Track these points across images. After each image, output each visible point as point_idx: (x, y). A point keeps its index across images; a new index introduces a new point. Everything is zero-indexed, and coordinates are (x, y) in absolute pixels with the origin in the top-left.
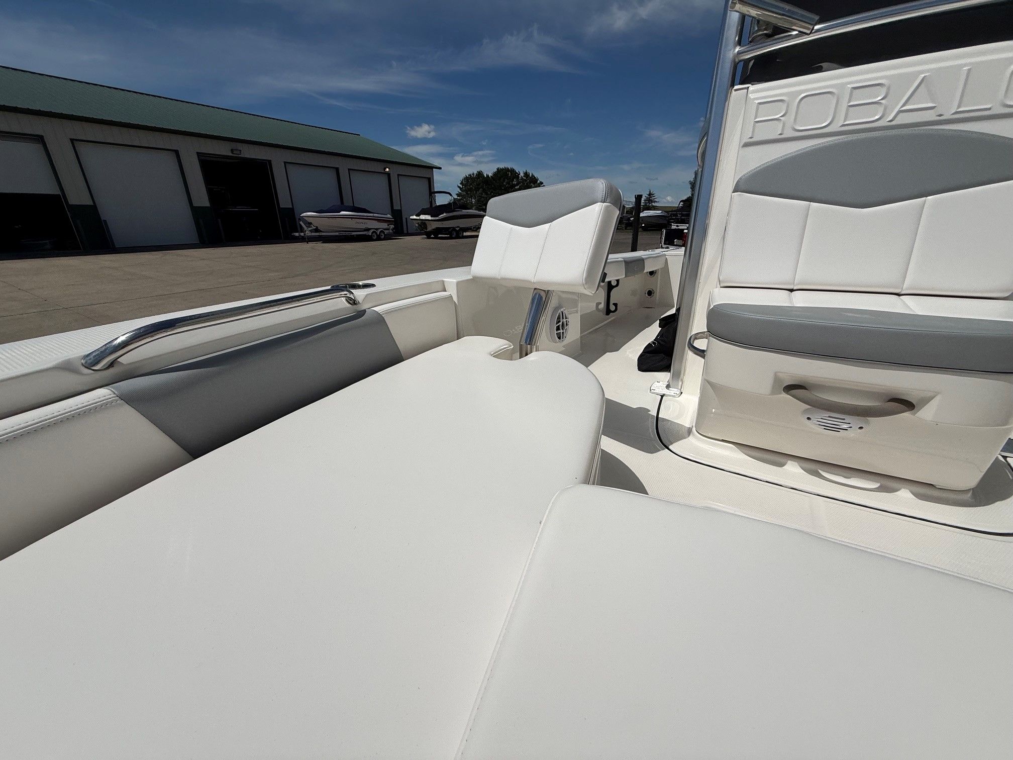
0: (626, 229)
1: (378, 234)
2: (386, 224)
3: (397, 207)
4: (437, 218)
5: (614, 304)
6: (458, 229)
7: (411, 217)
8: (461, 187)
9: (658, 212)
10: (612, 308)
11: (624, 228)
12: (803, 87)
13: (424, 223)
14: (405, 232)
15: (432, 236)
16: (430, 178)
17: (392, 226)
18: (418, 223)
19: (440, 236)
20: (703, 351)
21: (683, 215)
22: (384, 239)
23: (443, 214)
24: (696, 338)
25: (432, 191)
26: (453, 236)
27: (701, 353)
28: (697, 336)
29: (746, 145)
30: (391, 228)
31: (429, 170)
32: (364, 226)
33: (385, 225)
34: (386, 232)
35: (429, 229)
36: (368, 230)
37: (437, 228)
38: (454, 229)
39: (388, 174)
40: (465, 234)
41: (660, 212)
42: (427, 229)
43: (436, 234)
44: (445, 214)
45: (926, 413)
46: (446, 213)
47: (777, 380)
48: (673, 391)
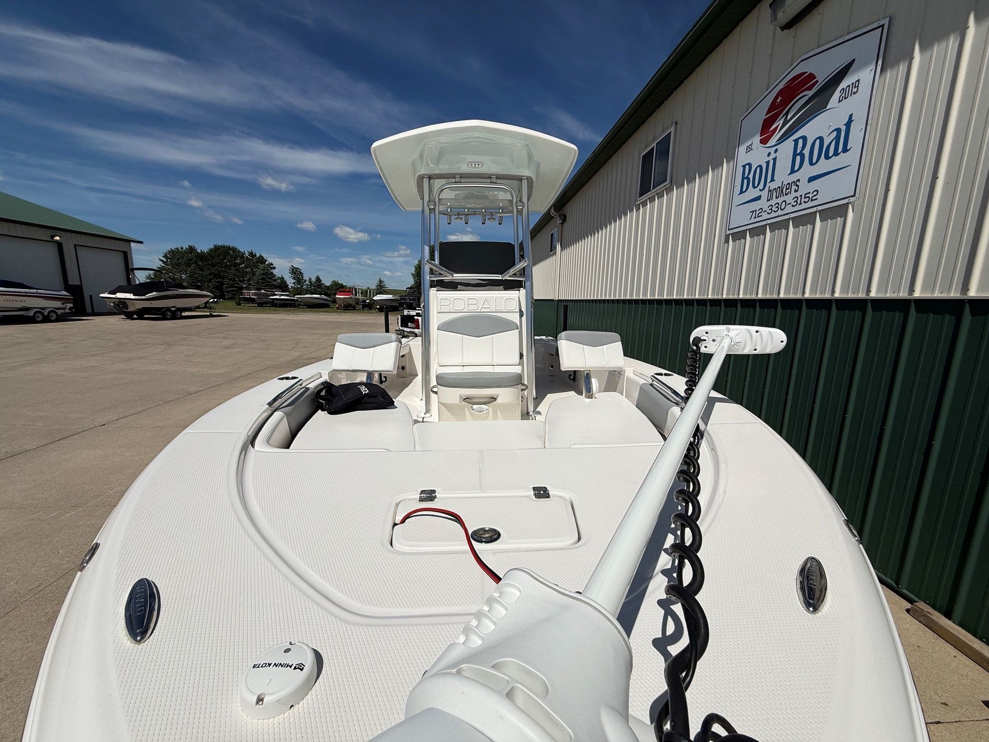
0: (363, 310)
1: (46, 314)
2: (60, 303)
3: (73, 281)
4: (144, 297)
5: (384, 377)
6: (173, 309)
7: (101, 295)
8: (165, 260)
9: (390, 297)
10: (384, 379)
11: (361, 309)
12: (454, 296)
13: (123, 302)
14: (89, 310)
15: (135, 316)
16: (126, 252)
17: (70, 305)
18: (114, 302)
19: (146, 316)
20: (436, 392)
21: (410, 300)
22: (57, 321)
23: (152, 292)
24: (433, 388)
25: (130, 267)
26: (168, 317)
27: (436, 393)
28: (434, 387)
29: (439, 313)
30: (68, 307)
31: (128, 243)
32: (20, 305)
33: (58, 304)
34: (59, 312)
35: (131, 309)
36: (27, 309)
37: (143, 308)
38: (168, 309)
39: (59, 245)
40: (183, 314)
41: (391, 296)
42: (127, 309)
43: (141, 314)
44: (154, 293)
45: (499, 401)
46: (156, 292)
47: (460, 397)
48: (428, 415)
